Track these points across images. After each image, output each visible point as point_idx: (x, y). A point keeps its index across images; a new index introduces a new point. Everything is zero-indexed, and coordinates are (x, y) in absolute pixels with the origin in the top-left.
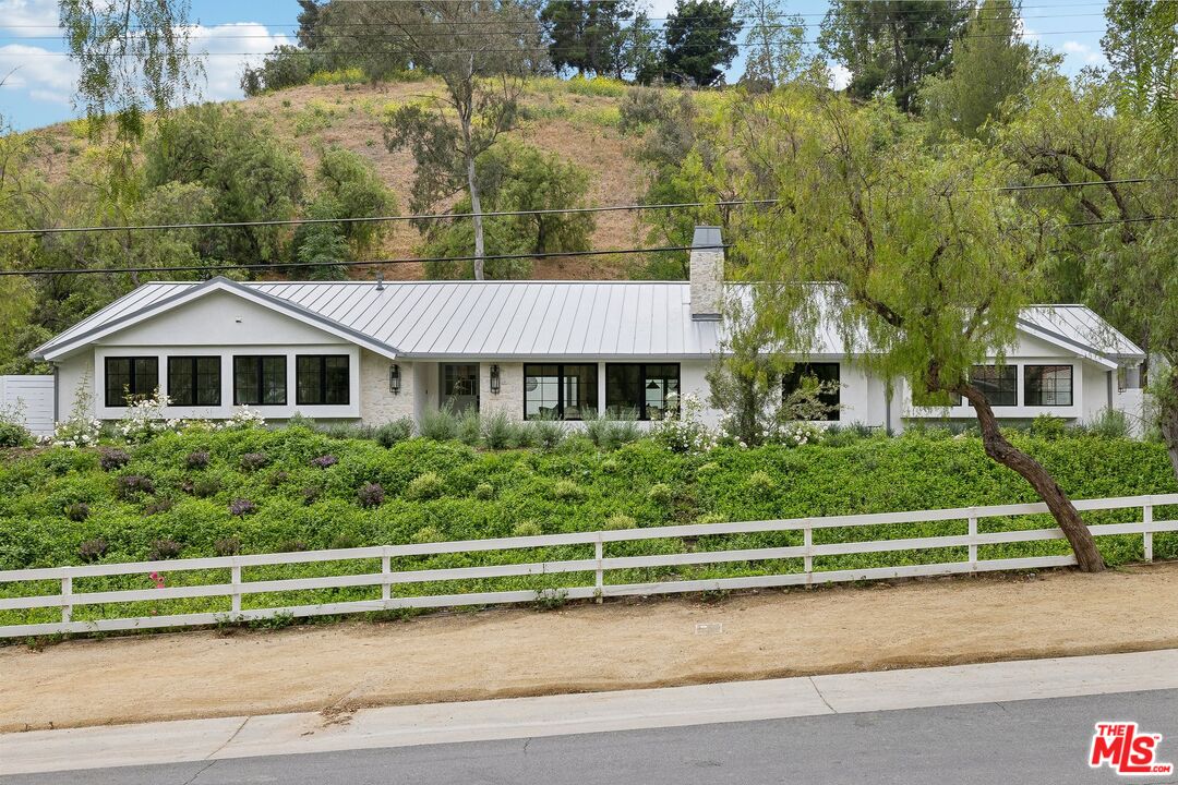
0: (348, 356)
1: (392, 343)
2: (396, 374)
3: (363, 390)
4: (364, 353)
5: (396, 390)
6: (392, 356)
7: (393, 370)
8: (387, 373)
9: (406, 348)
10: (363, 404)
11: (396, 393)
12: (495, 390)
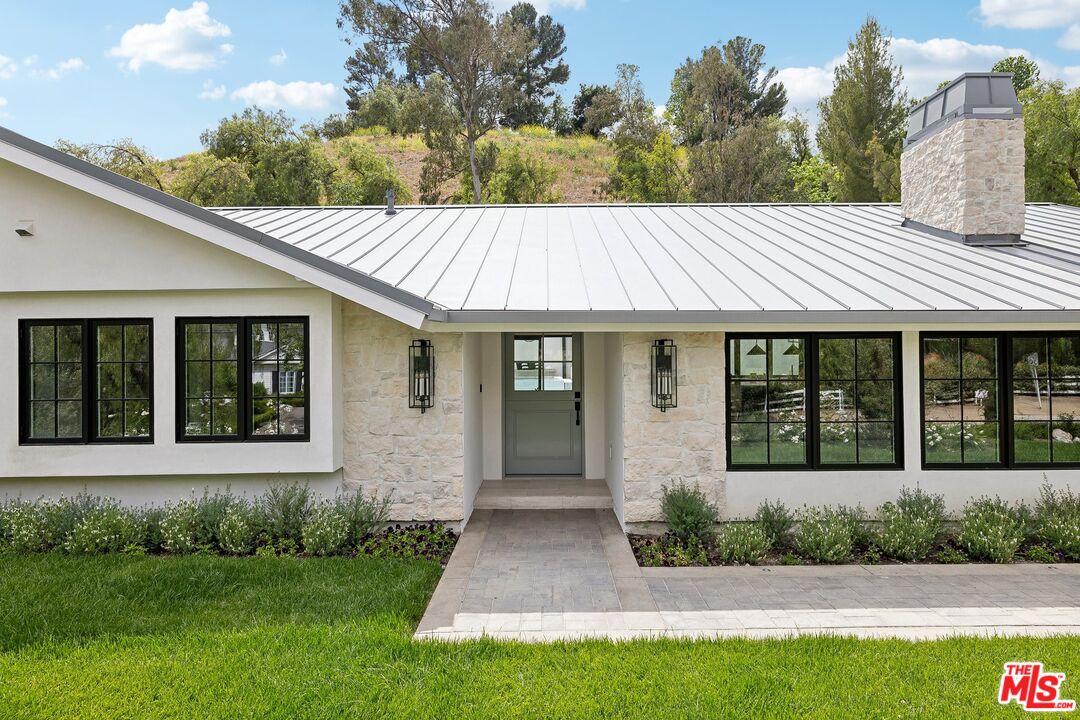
0: (305, 320)
1: (415, 287)
2: (423, 361)
3: (345, 400)
4: (344, 309)
5: (423, 402)
6: (414, 319)
7: (418, 352)
8: (399, 361)
9: (448, 299)
10: (344, 435)
11: (423, 409)
12: (663, 401)
